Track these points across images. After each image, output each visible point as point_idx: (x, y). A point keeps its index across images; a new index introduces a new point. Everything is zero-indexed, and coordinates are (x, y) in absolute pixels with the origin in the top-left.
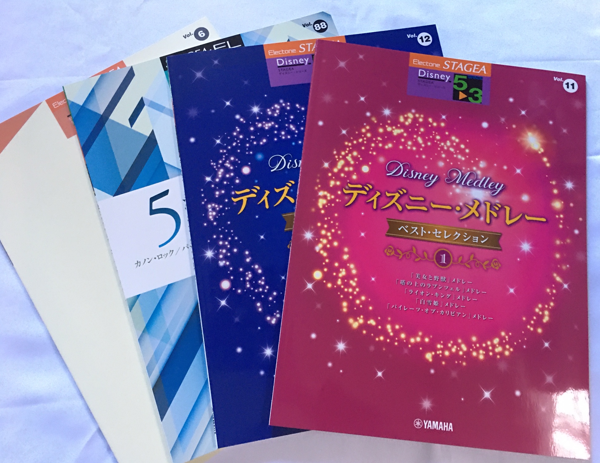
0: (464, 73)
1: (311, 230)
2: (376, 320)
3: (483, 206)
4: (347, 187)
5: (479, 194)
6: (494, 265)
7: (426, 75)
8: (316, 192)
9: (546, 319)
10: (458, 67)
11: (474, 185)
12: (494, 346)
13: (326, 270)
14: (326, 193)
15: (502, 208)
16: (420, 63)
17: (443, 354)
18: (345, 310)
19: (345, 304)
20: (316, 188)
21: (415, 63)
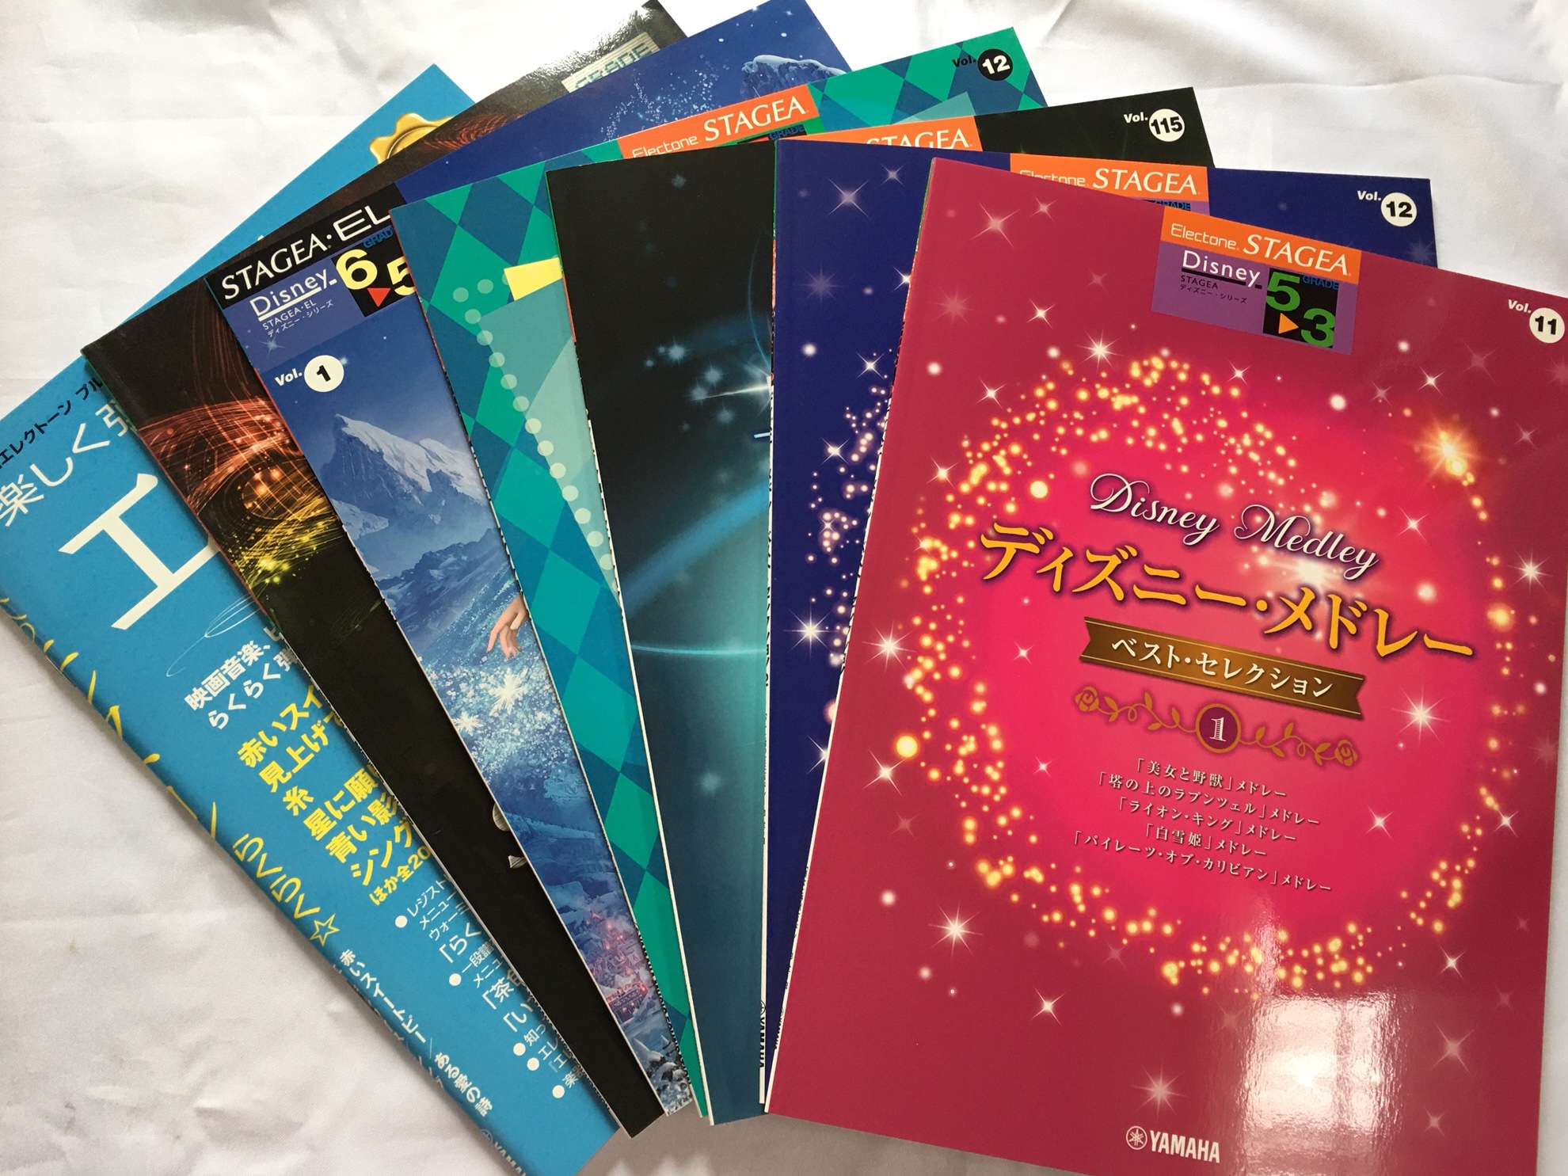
0: (1296, 270)
1: (897, 635)
2: (1045, 870)
3: (1323, 603)
4: (991, 533)
5: (1315, 574)
6: (1341, 754)
7: (1202, 265)
8: (914, 541)
9: (1455, 900)
10: (1281, 252)
11: (1305, 550)
12: (1328, 958)
13: (927, 735)
14: (937, 543)
15: (1370, 612)
16: (1187, 234)
17: (1205, 967)
18: (970, 839)
19: (970, 824)
20: (915, 530)
21: (1175, 232)
